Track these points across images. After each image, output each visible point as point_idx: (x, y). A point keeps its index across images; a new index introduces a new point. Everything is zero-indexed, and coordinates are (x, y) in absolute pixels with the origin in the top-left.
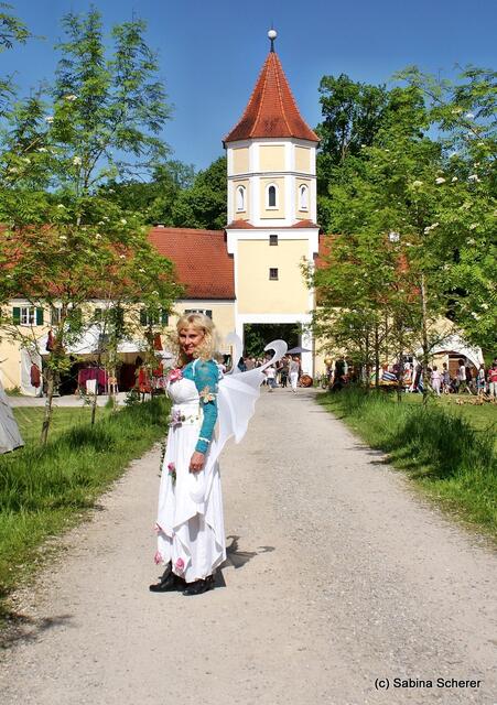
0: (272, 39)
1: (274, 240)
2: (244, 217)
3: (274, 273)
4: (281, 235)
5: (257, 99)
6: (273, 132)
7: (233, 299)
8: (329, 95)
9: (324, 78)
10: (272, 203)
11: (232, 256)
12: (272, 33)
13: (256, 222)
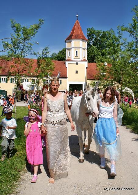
0: (77, 17)
1: (77, 64)
2: (70, 58)
3: (77, 72)
4: (79, 63)
5: (73, 30)
6: (77, 38)
7: (66, 78)
8: (89, 32)
9: (88, 29)
10: (77, 55)
11: (67, 67)
12: (77, 15)
13: (73, 59)
